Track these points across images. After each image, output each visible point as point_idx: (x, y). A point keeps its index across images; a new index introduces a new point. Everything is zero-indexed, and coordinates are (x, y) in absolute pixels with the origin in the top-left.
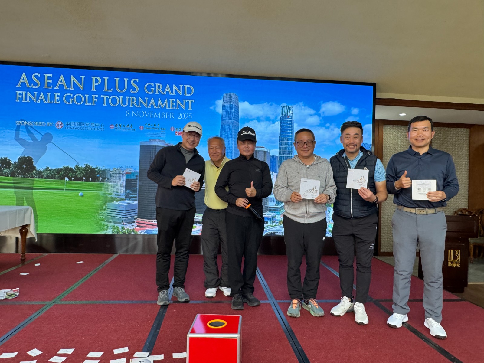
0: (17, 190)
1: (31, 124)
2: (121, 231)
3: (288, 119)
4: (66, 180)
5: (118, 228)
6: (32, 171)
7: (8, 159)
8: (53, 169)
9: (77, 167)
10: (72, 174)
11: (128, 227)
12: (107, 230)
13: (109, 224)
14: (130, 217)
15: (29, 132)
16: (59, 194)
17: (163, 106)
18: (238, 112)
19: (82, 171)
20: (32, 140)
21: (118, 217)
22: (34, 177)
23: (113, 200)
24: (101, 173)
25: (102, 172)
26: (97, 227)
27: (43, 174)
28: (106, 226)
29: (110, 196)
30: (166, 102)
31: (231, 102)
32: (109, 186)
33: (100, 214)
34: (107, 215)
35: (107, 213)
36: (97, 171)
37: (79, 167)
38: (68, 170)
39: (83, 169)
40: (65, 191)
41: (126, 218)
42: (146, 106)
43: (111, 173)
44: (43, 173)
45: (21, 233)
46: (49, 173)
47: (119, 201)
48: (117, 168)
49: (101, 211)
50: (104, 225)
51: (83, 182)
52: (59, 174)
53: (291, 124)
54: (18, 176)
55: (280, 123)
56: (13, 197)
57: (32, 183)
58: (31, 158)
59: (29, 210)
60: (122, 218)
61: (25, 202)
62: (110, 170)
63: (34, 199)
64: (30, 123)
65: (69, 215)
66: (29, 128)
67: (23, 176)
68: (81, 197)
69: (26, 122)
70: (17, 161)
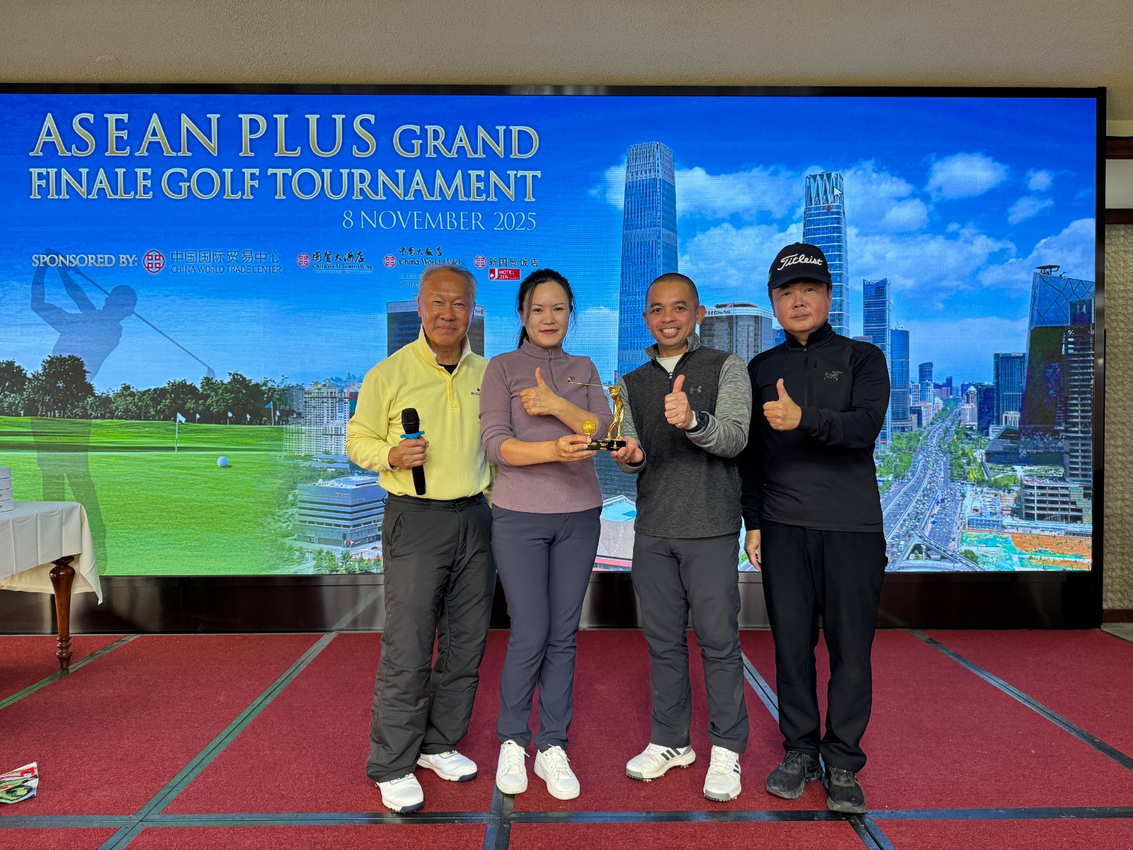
0: (44, 454)
1: (76, 263)
2: (341, 564)
3: (826, 214)
4: (180, 422)
5: (332, 558)
6: (84, 398)
7: (16, 364)
8: (142, 389)
9: (208, 382)
10: (194, 404)
11: (362, 553)
12: (299, 563)
13: (305, 545)
14: (365, 524)
15: (70, 286)
16: (162, 464)
17: (449, 194)
18: (675, 202)
19: (222, 394)
20: (80, 307)
21: (331, 525)
22: (89, 417)
23: (313, 475)
24: (278, 397)
25: (281, 395)
26: (273, 554)
27: (113, 406)
28: (297, 553)
29: (307, 464)
30: (458, 180)
31: (650, 172)
32: (303, 435)
33: (279, 516)
34: (301, 521)
35: (300, 514)
36: (265, 393)
37: (214, 381)
38: (183, 393)
39: (226, 388)
40: (176, 453)
41: (354, 526)
42: (400, 195)
43: (307, 396)
44: (114, 403)
45: (56, 582)
46: (131, 403)
47: (333, 478)
48: (324, 383)
49: (282, 509)
50: (291, 548)
51: (228, 426)
52: (159, 404)
53: (838, 230)
54: (46, 415)
55: (802, 231)
56: (35, 475)
57: (86, 433)
58: (78, 360)
59: (77, 512)
60: (345, 526)
61: (67, 487)
62: (303, 389)
63: (92, 478)
64: (72, 260)
65: (192, 524)
66: (70, 273)
67: (60, 413)
68: (223, 470)
69: (61, 257)
70: (41, 371)
